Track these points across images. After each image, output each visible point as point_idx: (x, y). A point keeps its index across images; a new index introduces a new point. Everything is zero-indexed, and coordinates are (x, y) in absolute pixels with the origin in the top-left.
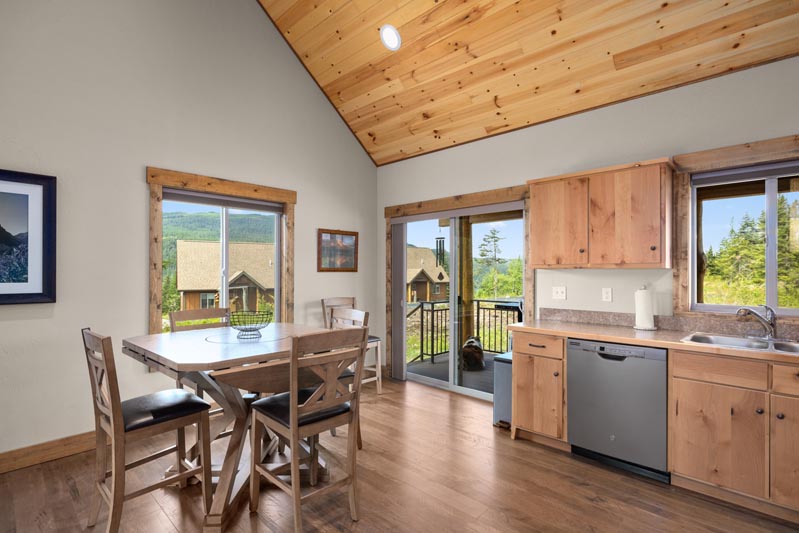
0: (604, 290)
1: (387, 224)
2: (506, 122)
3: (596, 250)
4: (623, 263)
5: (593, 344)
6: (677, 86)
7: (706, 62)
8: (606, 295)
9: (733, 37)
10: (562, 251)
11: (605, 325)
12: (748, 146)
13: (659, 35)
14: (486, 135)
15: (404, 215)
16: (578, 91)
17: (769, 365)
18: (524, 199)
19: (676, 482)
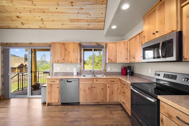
0: (68, 68)
1: (2, 48)
2: (45, 26)
3: (66, 59)
4: (71, 62)
5: (65, 80)
6: (80, 29)
7: (85, 26)
8: (68, 69)
9: (88, 23)
10: (59, 59)
11: (68, 75)
12: (90, 42)
13: (77, 18)
14: (39, 28)
15: (9, 46)
16: (62, 24)
17: (93, 79)
18: (50, 46)
19: (80, 104)
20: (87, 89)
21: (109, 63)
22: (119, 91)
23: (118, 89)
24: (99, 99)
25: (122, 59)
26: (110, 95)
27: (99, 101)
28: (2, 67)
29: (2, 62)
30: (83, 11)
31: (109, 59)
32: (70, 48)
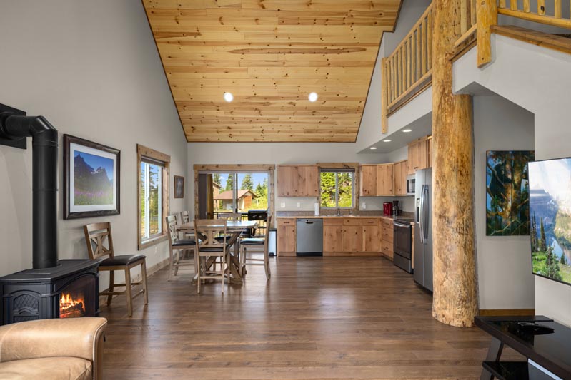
1: (196, 173)
2: (263, 139)
3: (300, 191)
4: (307, 195)
6: (317, 142)
7: (326, 138)
8: (299, 205)
9: (332, 134)
10: (289, 190)
14: (253, 141)
16: (291, 136)
17: (343, 219)
18: (269, 170)
19: (324, 254)
20: (335, 234)
21: (365, 196)
22: (380, 236)
23: (378, 233)
24: (352, 247)
25: (384, 190)
26: (366, 243)
27: (351, 251)
28: (196, 203)
29: (196, 194)
30: (327, 120)
31: (365, 191)
32: (307, 173)
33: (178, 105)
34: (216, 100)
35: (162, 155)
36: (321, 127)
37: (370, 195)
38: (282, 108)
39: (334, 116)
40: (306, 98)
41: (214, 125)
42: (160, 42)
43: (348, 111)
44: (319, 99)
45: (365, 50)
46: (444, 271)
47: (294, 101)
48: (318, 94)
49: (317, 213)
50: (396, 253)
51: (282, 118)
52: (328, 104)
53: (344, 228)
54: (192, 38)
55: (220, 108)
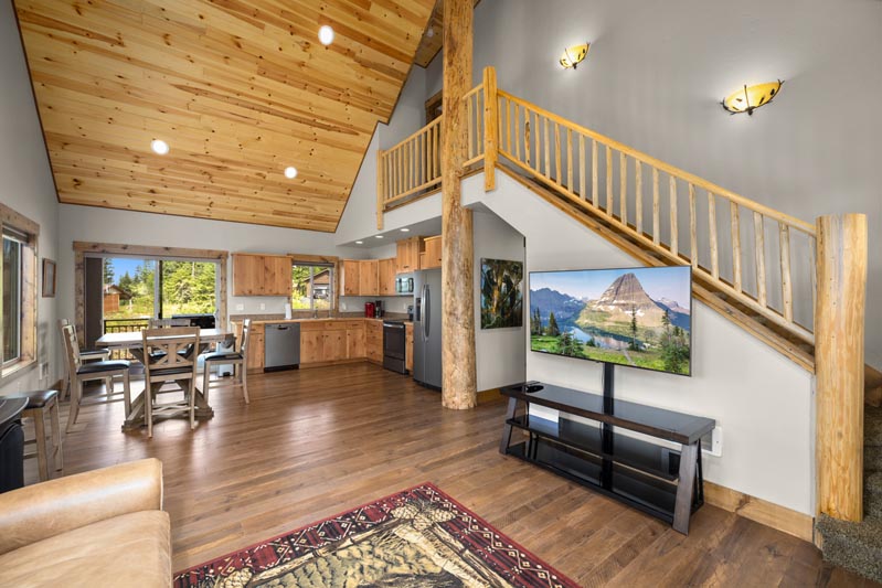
1: (78, 256)
2: (209, 214)
3: (268, 288)
4: (278, 293)
6: (289, 227)
7: (300, 224)
8: (263, 307)
9: (308, 220)
10: (252, 288)
14: (193, 216)
15: (103, 252)
16: (254, 216)
17: (324, 322)
18: (219, 258)
19: (300, 367)
20: (314, 341)
21: (347, 295)
22: (365, 340)
23: (363, 337)
24: (334, 355)
25: (368, 289)
26: (350, 348)
27: (333, 358)
28: (78, 305)
29: (78, 291)
30: (304, 203)
31: (346, 289)
32: (276, 266)
33: (48, 140)
34: (133, 146)
35: (29, 222)
36: (296, 209)
37: (351, 295)
38: (247, 179)
39: (313, 199)
40: (282, 172)
41: (125, 184)
42: (26, 28)
43: (331, 196)
44: (298, 176)
45: (357, 134)
46: (454, 362)
47: (265, 173)
48: (298, 170)
49: (288, 317)
50: (385, 356)
51: (243, 191)
52: (308, 184)
53: (325, 333)
54: (106, 46)
55: (140, 160)
